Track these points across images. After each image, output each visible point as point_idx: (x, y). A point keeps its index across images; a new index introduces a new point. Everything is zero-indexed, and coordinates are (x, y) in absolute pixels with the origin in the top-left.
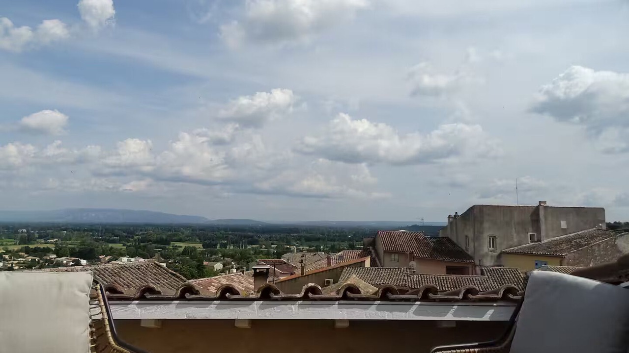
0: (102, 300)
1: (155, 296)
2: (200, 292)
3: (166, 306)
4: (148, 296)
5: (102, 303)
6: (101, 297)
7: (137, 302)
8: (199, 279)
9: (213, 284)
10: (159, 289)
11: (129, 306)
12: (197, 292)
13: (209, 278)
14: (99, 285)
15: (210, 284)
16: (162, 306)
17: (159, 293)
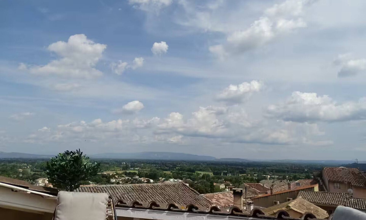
0: (113, 207)
1: (139, 206)
2: (160, 206)
3: (144, 212)
4: (136, 206)
5: (113, 209)
6: (112, 205)
7: (131, 209)
8: (207, 194)
9: (215, 197)
10: (142, 203)
11: (128, 210)
12: (158, 206)
13: (212, 194)
14: (112, 199)
15: (213, 197)
16: (142, 211)
17: (141, 205)
